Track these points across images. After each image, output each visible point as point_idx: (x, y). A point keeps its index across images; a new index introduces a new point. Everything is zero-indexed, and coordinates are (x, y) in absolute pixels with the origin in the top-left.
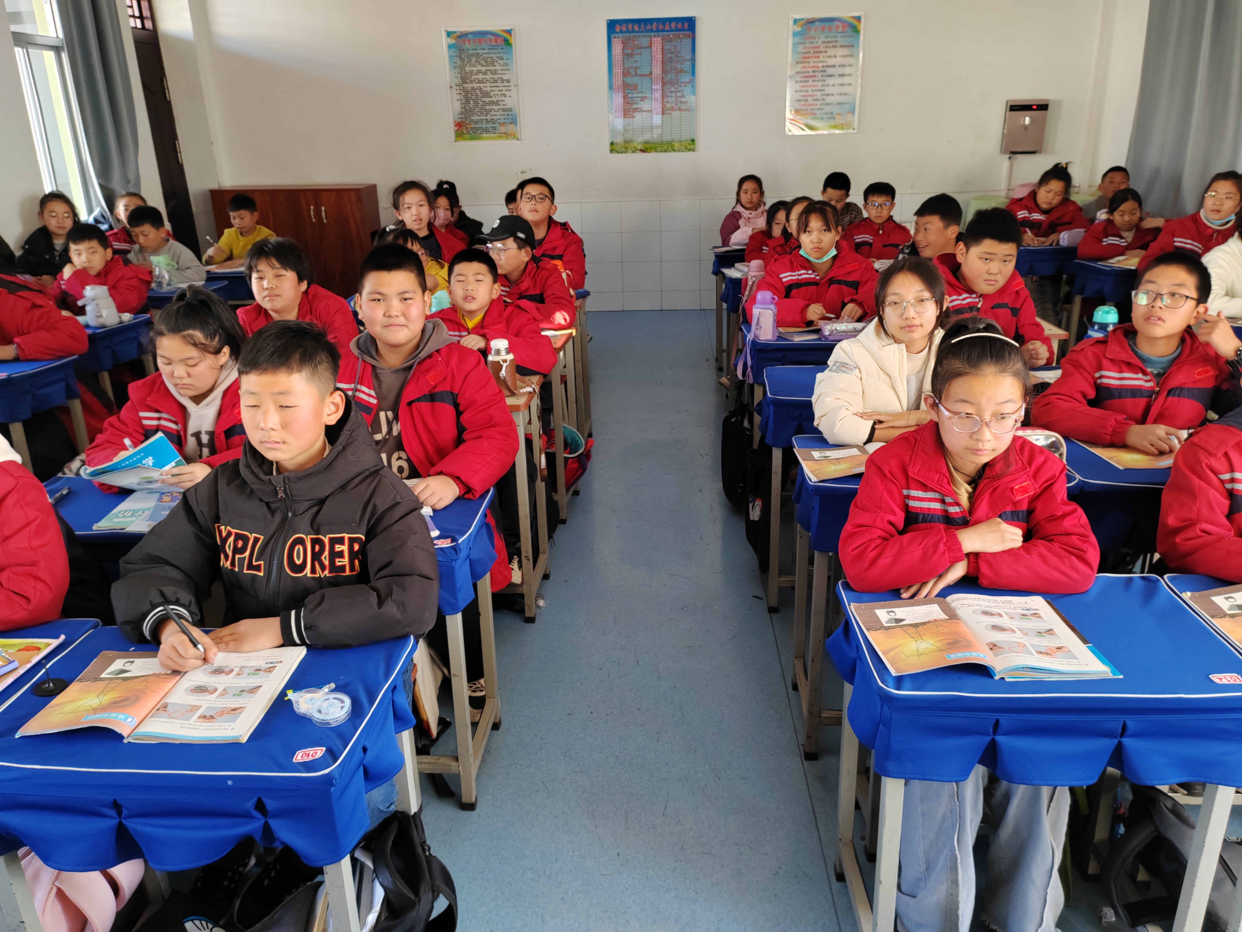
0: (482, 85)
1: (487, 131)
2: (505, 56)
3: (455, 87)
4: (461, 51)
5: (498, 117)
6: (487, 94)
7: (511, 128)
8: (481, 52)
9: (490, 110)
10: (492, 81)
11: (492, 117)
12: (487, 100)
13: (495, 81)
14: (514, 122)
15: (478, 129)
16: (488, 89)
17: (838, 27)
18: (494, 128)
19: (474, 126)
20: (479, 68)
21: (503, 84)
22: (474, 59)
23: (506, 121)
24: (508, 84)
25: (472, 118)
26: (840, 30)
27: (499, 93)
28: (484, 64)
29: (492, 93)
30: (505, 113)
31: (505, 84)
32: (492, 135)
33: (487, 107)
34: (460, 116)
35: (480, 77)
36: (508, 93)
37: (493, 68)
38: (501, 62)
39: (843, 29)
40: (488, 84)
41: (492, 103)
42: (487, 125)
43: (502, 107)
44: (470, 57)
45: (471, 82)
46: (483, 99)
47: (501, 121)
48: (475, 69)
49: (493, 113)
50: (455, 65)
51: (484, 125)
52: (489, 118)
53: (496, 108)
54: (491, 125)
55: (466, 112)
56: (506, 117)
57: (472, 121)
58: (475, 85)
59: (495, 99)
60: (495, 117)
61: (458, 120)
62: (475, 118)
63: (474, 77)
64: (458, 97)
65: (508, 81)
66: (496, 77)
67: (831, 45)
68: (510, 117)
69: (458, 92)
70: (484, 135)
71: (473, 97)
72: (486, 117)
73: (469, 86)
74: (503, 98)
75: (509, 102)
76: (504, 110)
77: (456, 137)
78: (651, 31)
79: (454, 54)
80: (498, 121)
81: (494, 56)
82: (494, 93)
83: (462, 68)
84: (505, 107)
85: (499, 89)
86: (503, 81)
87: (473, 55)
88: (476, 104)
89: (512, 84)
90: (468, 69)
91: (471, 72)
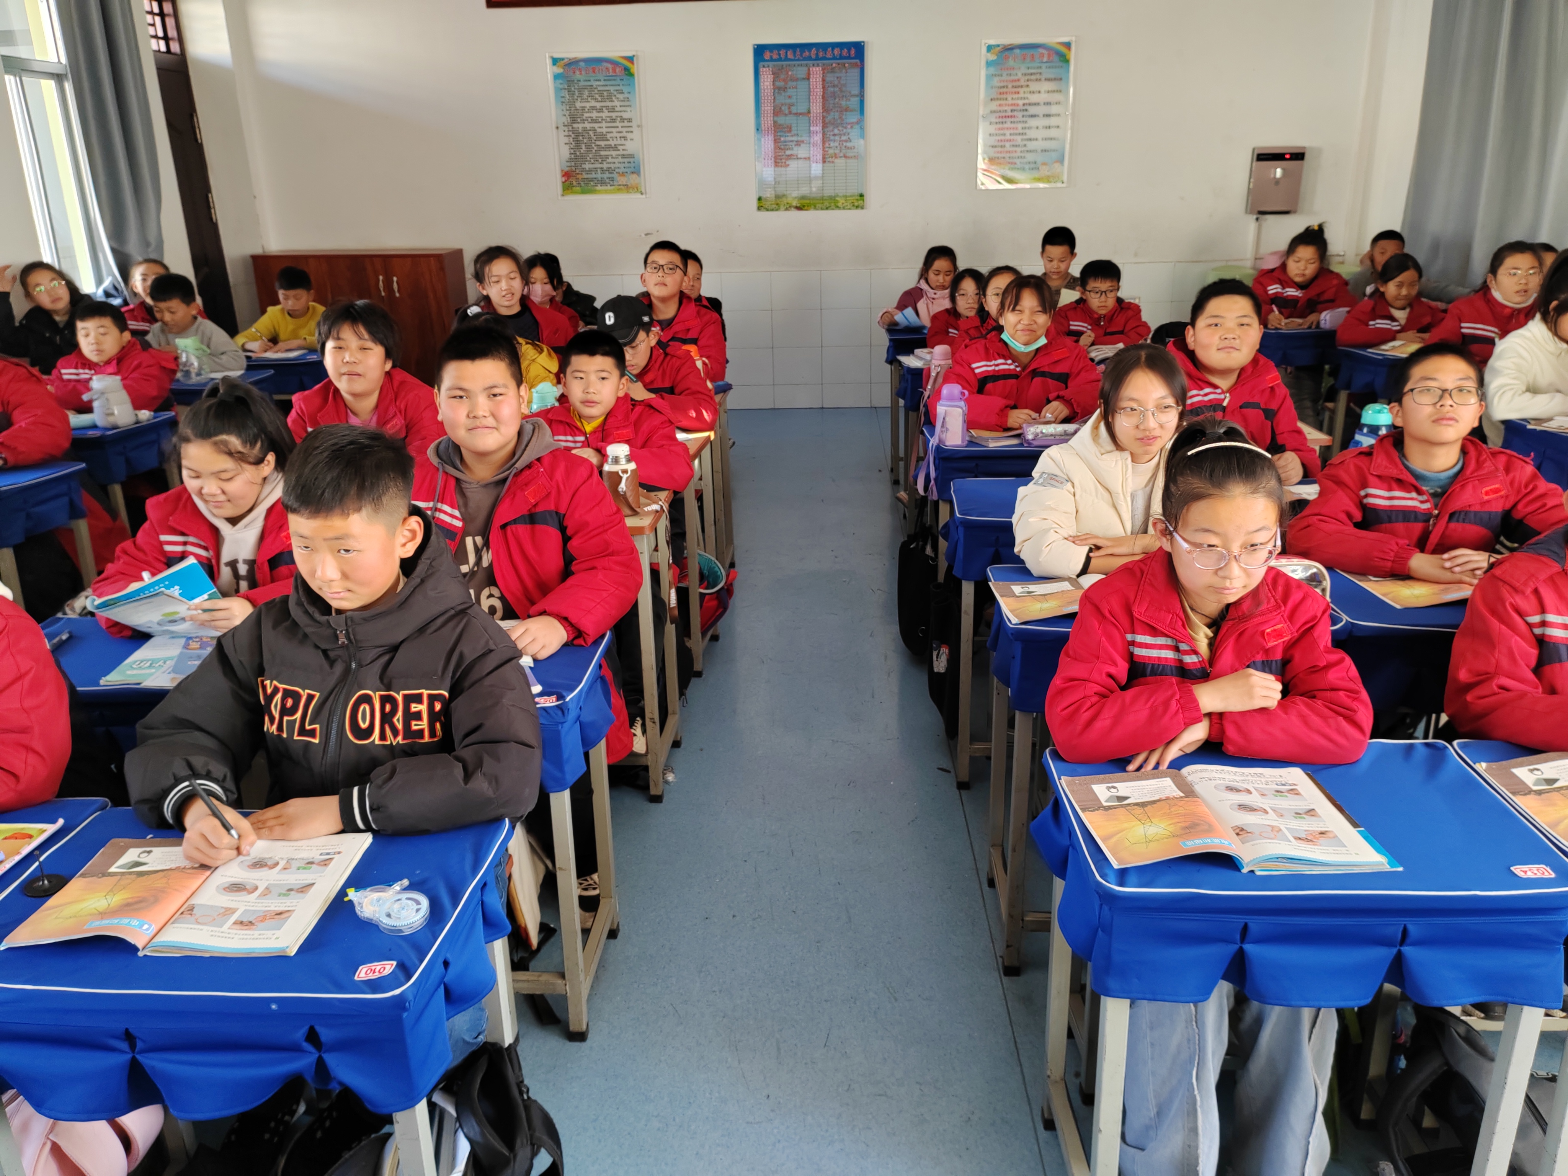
0: (596, 125)
1: (602, 182)
2: (625, 89)
3: (562, 128)
4: (570, 82)
5: (617, 165)
6: (603, 137)
7: (632, 179)
8: (595, 84)
9: (607, 157)
10: (608, 119)
11: (609, 166)
12: (603, 143)
13: (613, 120)
14: (636, 171)
15: (591, 180)
16: (604, 130)
17: (1042, 55)
18: (612, 179)
19: (585, 176)
20: (593, 103)
21: (623, 124)
22: (586, 93)
23: (625, 170)
24: (629, 124)
25: (584, 166)
26: (1045, 60)
27: (619, 135)
28: (600, 99)
29: (609, 136)
30: (626, 160)
31: (626, 124)
32: (609, 187)
33: (603, 153)
34: (569, 164)
35: (594, 114)
36: (629, 136)
37: (610, 104)
38: (621, 96)
39: (1049, 57)
40: (604, 124)
41: (609, 147)
42: (603, 176)
43: (621, 152)
44: (581, 90)
45: (583, 121)
46: (598, 143)
47: (621, 171)
48: (588, 105)
49: (610, 160)
50: (563, 100)
51: (599, 176)
52: (605, 166)
53: (614, 153)
54: (607, 175)
55: (576, 158)
56: (627, 165)
57: (584, 170)
58: (588, 126)
59: (612, 143)
60: (612, 166)
61: (566, 169)
62: (587, 166)
63: (586, 115)
64: (566, 140)
65: (630, 120)
66: (614, 115)
67: (1033, 77)
68: (632, 165)
69: (566, 133)
70: (599, 188)
71: (585, 141)
72: (601, 166)
73: (580, 126)
74: (623, 142)
75: (630, 147)
76: (623, 156)
77: (564, 190)
78: (809, 58)
79: (561, 87)
80: (617, 170)
81: (612, 89)
82: (611, 135)
83: (571, 103)
84: (625, 153)
85: (618, 130)
86: (623, 120)
87: (585, 88)
88: (589, 149)
89: (634, 124)
90: (578, 105)
91: (583, 108)
